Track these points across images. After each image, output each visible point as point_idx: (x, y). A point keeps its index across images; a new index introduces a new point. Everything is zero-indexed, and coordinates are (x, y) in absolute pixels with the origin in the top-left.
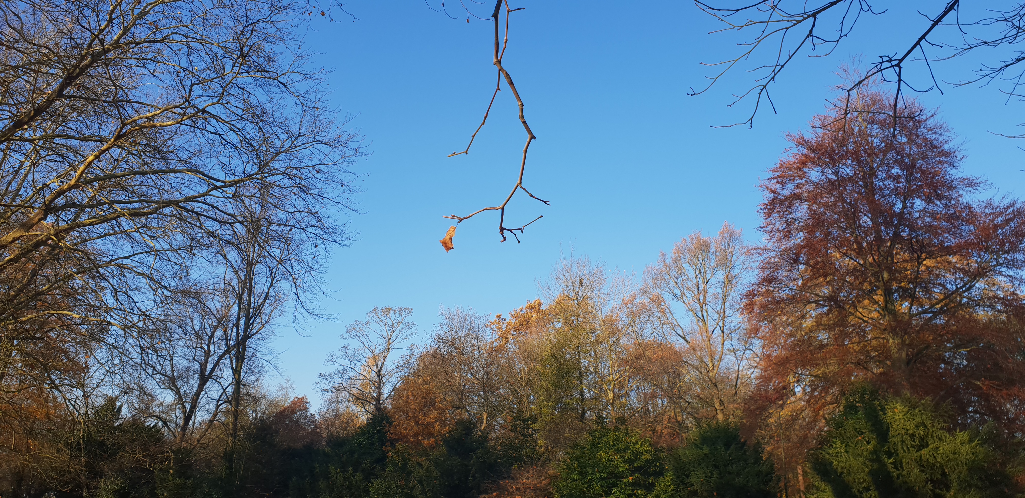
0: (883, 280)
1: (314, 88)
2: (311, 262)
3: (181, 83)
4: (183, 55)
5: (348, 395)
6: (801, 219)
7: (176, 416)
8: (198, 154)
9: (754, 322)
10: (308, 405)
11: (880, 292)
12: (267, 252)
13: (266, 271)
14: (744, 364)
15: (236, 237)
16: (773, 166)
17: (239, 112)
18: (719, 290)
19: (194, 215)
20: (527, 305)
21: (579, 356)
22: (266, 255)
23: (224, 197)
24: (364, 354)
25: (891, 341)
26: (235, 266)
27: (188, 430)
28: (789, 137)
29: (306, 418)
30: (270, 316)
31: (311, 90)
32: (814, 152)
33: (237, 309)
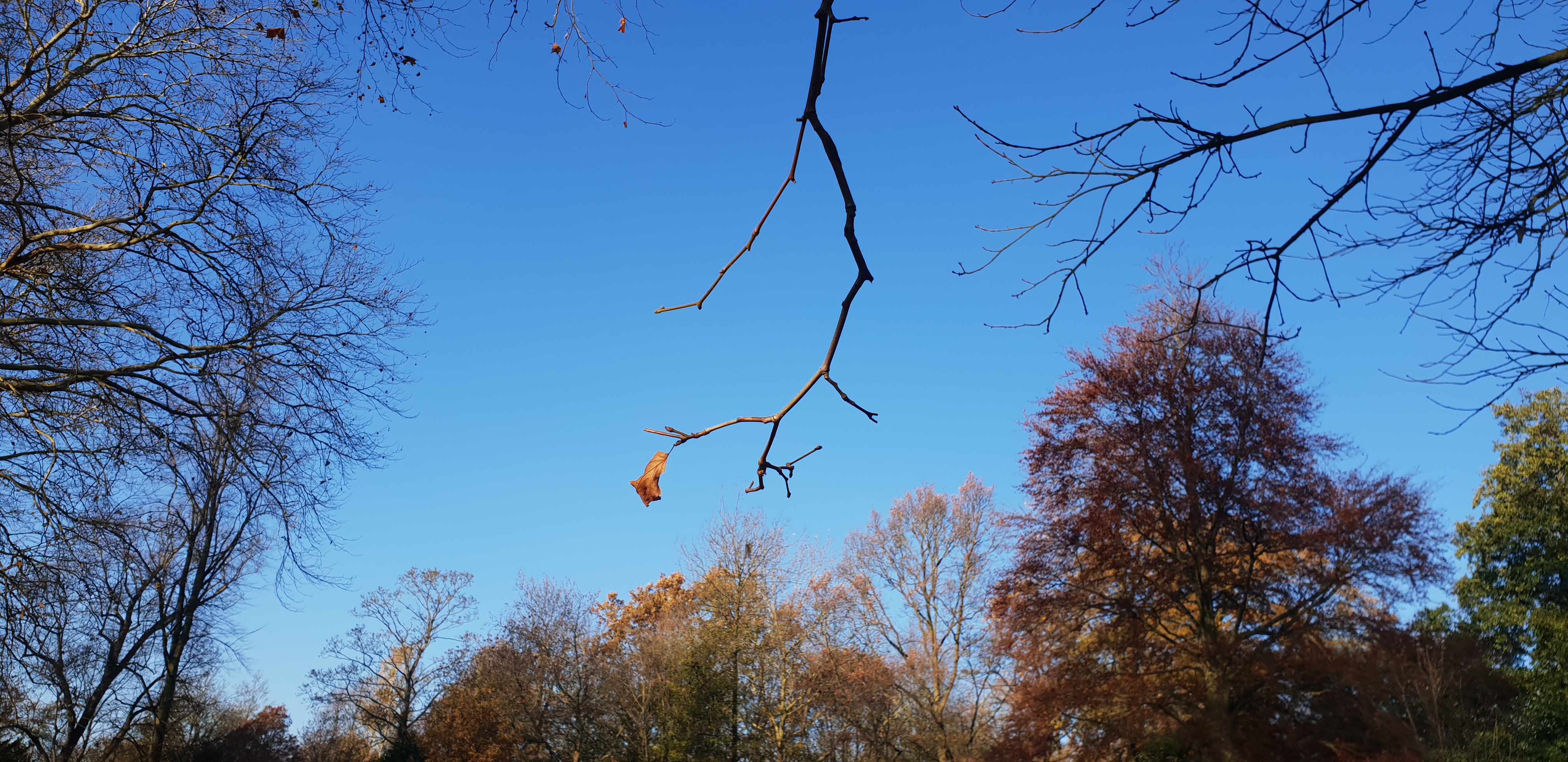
0: (1200, 580)
1: (354, 213)
2: (316, 490)
3: (134, 184)
4: (144, 141)
5: (354, 708)
6: (1083, 478)
7: (56, 727)
8: (151, 299)
9: (1005, 631)
10: (286, 721)
11: (1193, 597)
12: (247, 467)
13: (241, 498)
14: (986, 695)
15: (197, 438)
16: (1046, 396)
17: (226, 239)
18: (956, 577)
19: (131, 398)
20: (659, 580)
21: (735, 668)
22: (244, 471)
23: (185, 373)
24: (388, 644)
25: (1208, 673)
26: (190, 484)
27: (74, 754)
28: (1072, 355)
29: (280, 742)
30: (239, 570)
31: (349, 215)
32: (1107, 379)
33: (185, 556)
